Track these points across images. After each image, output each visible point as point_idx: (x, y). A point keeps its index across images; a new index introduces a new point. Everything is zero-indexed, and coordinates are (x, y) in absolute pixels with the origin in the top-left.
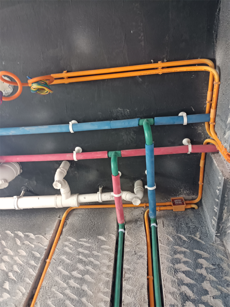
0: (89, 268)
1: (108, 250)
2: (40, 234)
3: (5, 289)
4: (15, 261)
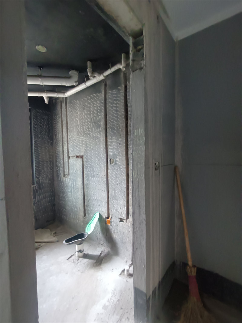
0: (117, 102)
3: (99, 115)
4: (98, 106)
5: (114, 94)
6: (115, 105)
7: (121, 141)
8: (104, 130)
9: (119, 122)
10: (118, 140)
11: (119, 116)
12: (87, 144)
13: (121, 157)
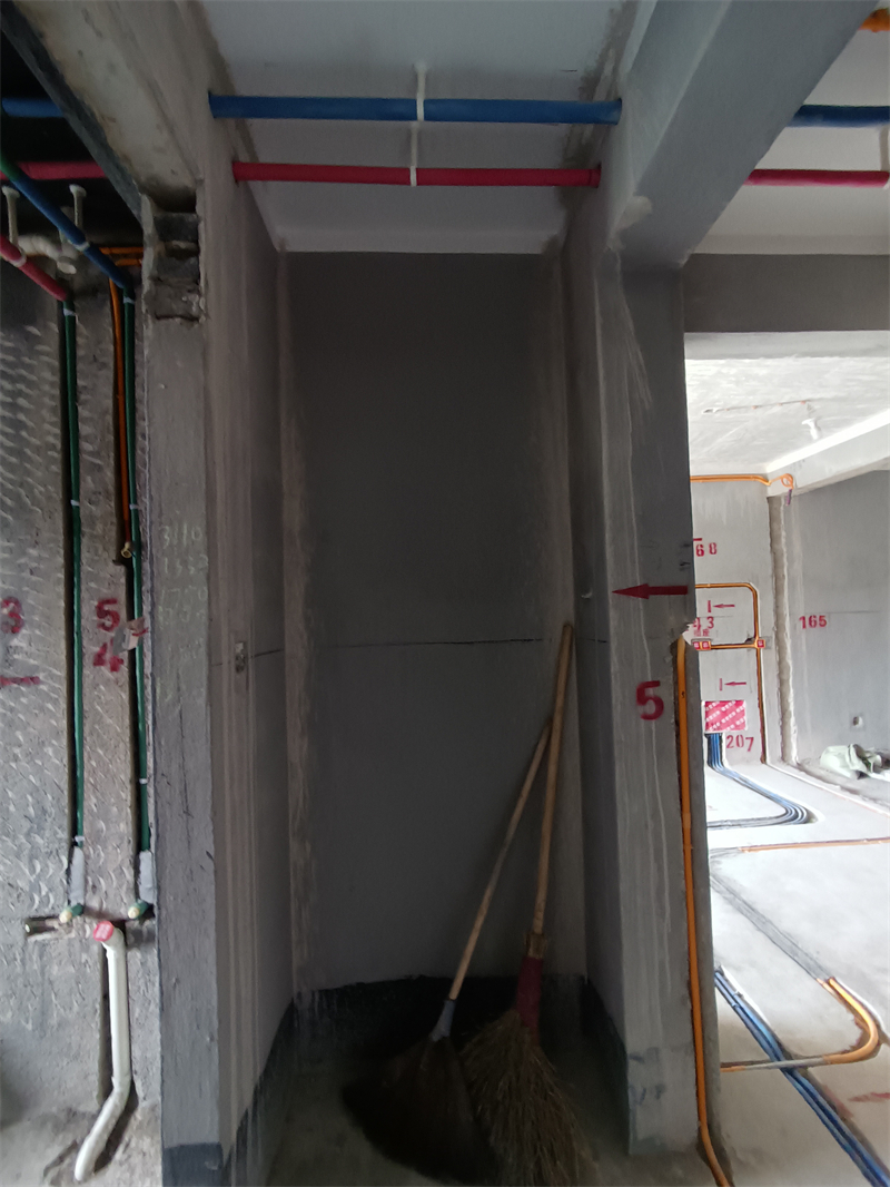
0: (21, 386)
1: (48, 354)
6: (9, 400)
7: (39, 559)
9: (28, 473)
10: (24, 553)
11: (28, 451)
13: (37, 632)
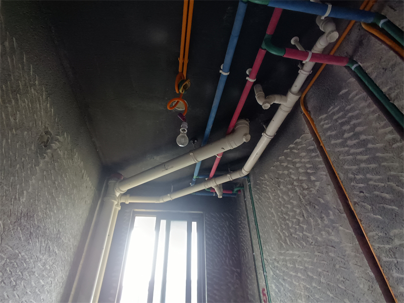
2: (302, 135)
5: (334, 114)
8: (345, 215)
12: (306, 269)
